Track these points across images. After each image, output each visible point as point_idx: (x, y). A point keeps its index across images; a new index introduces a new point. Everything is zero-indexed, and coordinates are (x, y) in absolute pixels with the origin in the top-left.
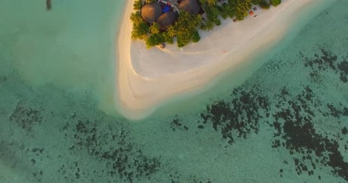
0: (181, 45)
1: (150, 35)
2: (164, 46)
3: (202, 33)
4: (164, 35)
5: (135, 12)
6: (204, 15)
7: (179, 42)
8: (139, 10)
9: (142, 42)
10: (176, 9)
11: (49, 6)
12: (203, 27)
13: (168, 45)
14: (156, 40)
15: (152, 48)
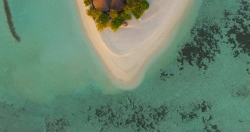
0: (138, 17)
1: (111, 21)
2: (127, 24)
4: (122, 15)
5: (88, 8)
7: (135, 15)
8: (91, 5)
9: (108, 29)
13: (127, 21)
14: (118, 22)
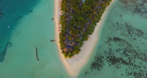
0: (77, 54)
3: (80, 48)
4: (72, 54)
5: (62, 51)
6: (79, 43)
7: (76, 53)
9: (68, 58)
10: (71, 45)
11: (38, 60)
12: (80, 47)
13: (74, 55)
14: (70, 56)
15: (71, 58)
